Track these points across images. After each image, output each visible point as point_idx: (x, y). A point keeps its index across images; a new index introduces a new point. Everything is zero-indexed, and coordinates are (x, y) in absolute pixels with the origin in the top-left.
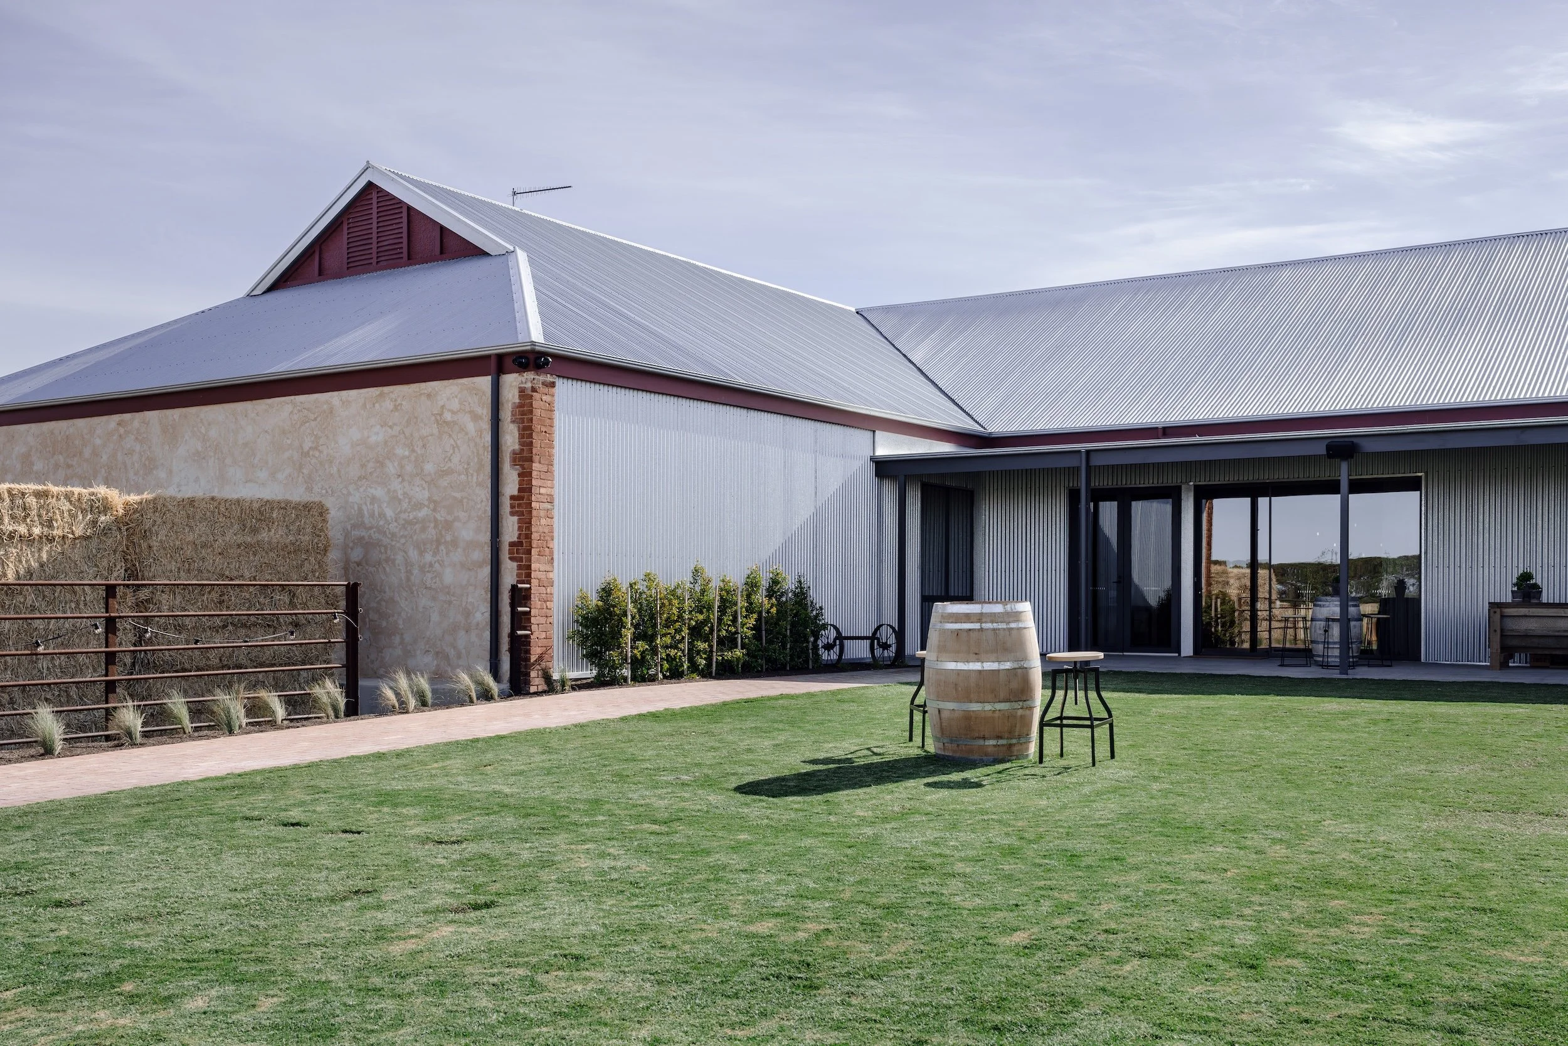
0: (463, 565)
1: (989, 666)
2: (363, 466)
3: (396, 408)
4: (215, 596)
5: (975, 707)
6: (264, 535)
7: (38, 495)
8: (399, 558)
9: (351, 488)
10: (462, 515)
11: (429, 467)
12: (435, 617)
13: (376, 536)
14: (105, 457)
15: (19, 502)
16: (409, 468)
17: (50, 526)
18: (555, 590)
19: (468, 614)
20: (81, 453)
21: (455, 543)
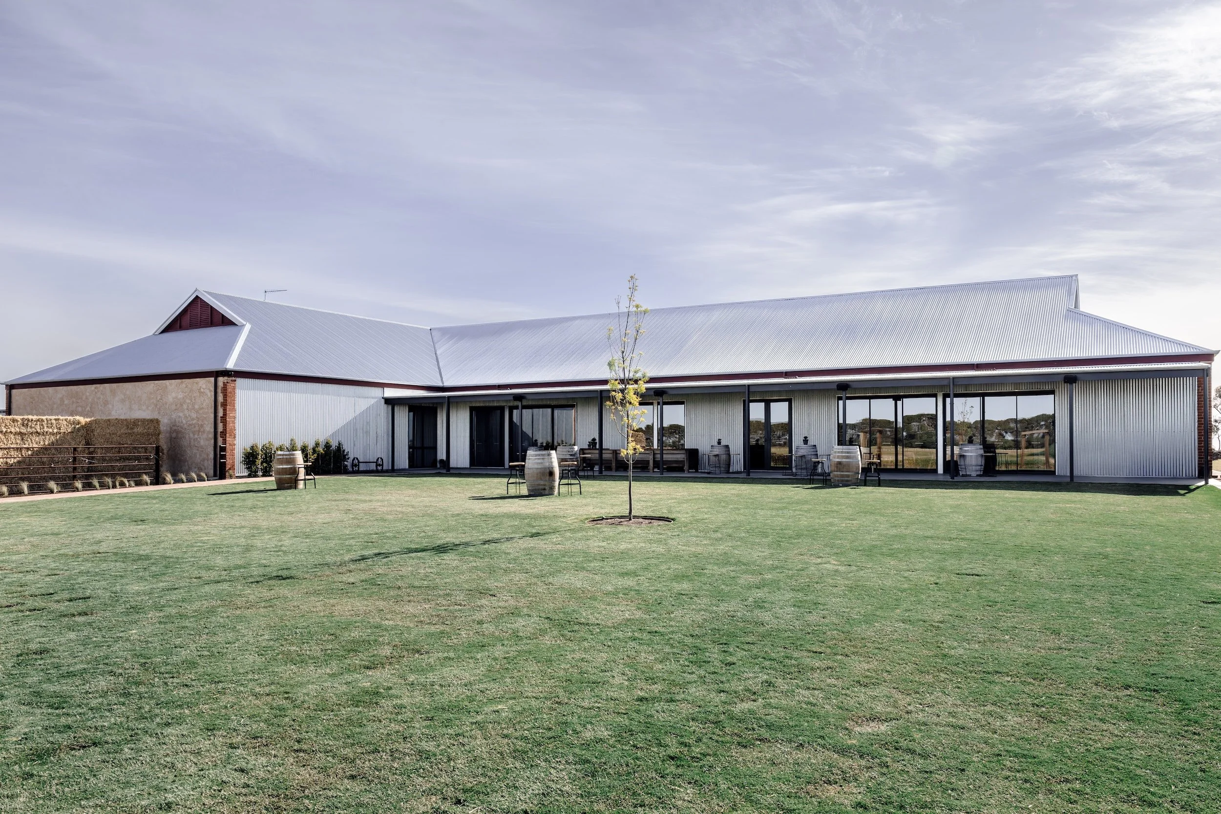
0: (206, 439)
1: (285, 467)
2: (176, 405)
3: (186, 387)
4: (117, 450)
5: (282, 476)
6: (135, 430)
7: (56, 420)
8: (187, 436)
9: (173, 413)
10: (206, 423)
11: (196, 407)
12: (198, 456)
13: (180, 429)
14: (90, 400)
15: (50, 422)
16: (190, 407)
17: (60, 429)
18: (236, 447)
19: (208, 455)
20: (82, 398)
21: (204, 432)
